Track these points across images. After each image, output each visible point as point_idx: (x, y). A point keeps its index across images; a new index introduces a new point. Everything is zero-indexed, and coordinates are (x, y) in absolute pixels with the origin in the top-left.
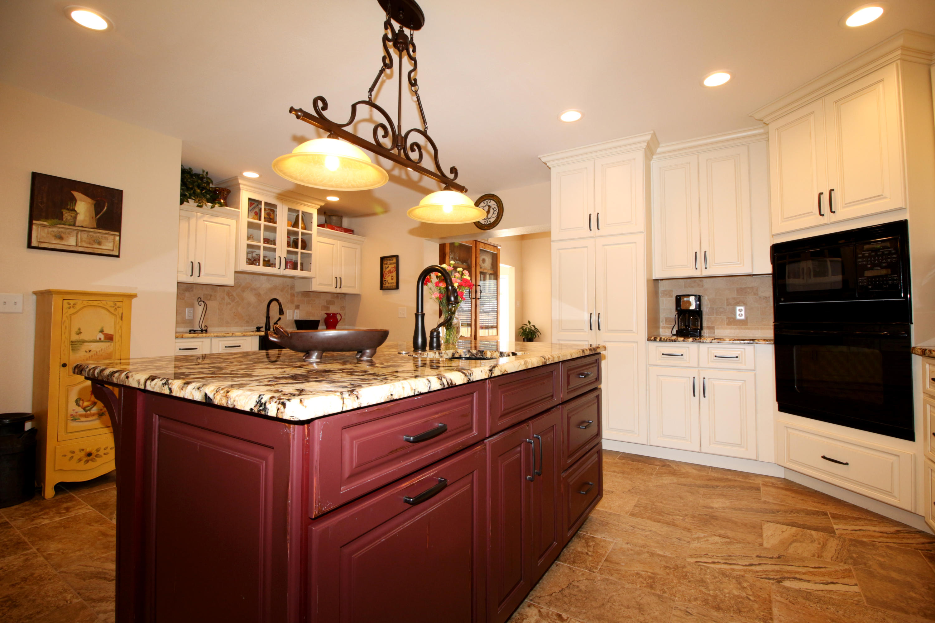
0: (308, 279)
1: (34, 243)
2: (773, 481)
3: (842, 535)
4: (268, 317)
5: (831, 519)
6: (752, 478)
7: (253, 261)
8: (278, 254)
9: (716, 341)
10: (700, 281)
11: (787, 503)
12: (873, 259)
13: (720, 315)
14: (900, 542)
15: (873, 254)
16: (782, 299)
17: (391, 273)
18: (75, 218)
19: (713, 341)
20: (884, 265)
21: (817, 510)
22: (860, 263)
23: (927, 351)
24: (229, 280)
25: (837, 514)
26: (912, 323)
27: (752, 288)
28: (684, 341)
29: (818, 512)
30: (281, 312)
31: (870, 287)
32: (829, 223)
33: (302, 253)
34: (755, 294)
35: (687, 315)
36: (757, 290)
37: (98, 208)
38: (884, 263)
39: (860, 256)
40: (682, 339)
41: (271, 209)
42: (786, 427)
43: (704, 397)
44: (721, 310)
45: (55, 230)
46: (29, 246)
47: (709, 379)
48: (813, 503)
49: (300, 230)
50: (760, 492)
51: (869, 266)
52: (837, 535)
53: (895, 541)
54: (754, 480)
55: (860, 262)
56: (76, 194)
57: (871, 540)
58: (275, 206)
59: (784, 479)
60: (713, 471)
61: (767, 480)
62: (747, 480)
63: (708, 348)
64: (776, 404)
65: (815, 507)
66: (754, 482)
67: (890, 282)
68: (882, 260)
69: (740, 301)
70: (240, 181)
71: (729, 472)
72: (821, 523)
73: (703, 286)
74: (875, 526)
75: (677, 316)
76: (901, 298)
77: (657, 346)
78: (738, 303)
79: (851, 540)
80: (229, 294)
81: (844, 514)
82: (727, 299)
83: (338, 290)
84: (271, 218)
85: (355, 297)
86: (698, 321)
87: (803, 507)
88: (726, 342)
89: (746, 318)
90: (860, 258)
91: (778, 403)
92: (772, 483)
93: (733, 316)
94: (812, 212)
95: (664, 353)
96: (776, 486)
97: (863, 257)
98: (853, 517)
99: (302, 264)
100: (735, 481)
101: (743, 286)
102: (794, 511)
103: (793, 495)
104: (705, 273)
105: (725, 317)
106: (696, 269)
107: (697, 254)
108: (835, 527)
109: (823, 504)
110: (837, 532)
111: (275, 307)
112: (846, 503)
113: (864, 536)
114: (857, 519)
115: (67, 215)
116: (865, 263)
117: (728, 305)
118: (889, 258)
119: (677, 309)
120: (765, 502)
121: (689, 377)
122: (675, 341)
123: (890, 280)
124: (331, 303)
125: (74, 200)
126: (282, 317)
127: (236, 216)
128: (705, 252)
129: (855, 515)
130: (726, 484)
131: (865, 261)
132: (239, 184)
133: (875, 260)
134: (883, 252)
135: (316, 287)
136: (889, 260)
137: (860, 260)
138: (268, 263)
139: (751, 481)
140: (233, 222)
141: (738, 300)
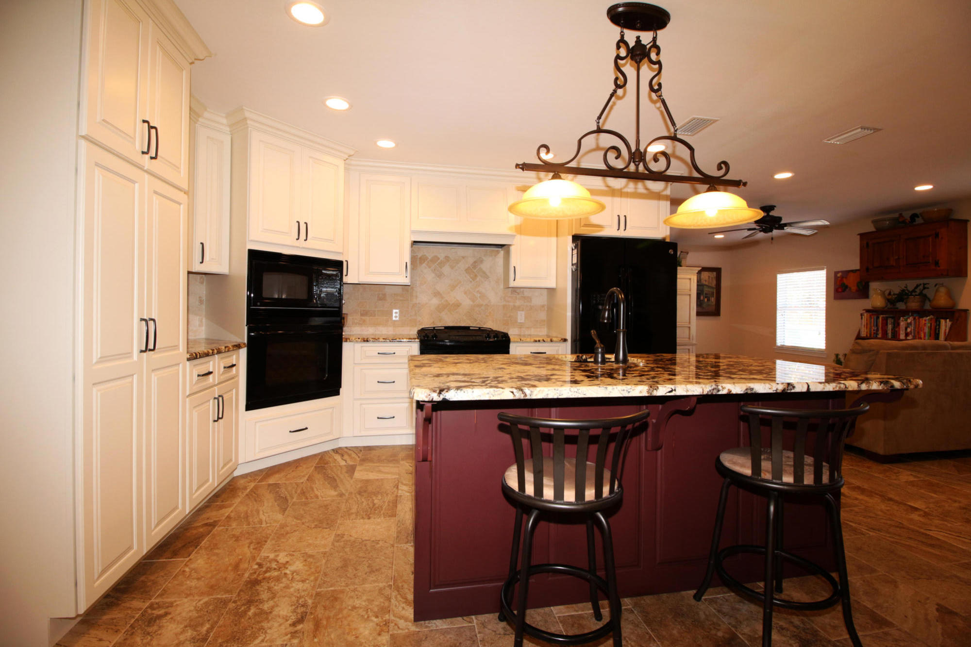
15: (328, 278)
16: (259, 304)
39: (320, 277)
91: (246, 404)
97: (322, 279)
137: (319, 280)
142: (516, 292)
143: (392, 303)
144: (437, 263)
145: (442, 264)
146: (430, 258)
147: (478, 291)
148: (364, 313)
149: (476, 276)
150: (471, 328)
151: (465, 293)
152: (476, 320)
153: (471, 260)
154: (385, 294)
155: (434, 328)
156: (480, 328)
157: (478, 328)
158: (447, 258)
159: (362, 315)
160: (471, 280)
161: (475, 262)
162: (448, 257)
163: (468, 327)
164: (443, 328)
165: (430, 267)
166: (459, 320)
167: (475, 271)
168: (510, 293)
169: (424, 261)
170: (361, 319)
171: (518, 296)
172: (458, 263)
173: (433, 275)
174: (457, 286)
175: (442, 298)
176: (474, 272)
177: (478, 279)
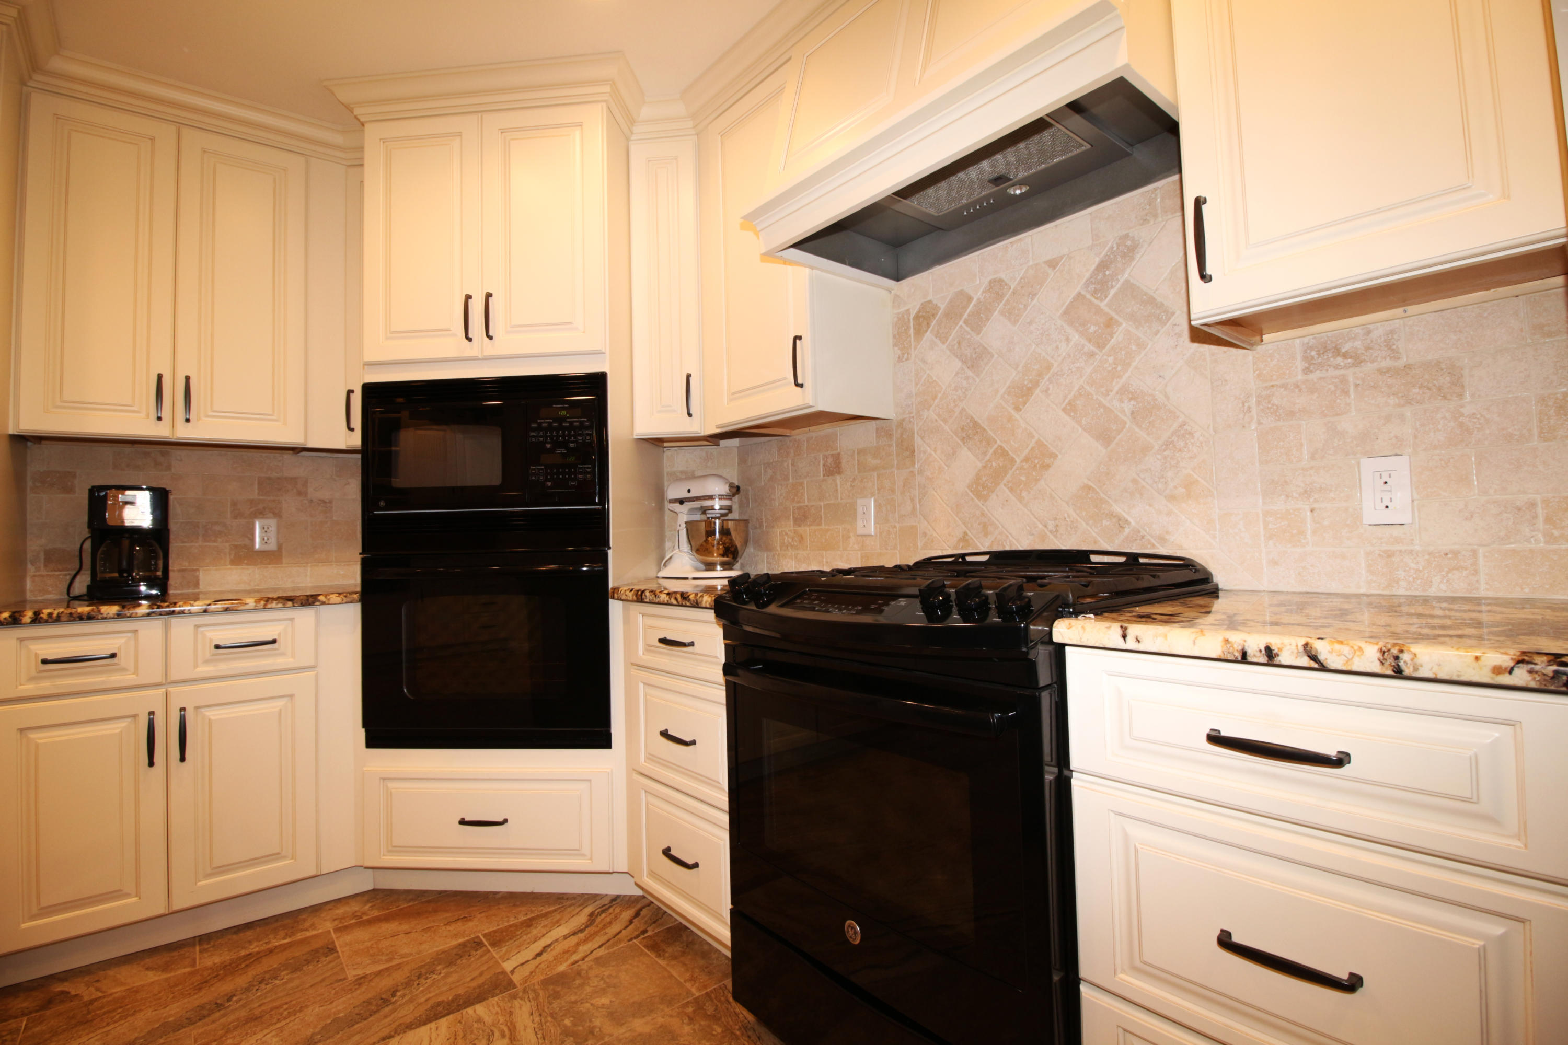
2: (355, 907)
3: (526, 982)
5: (492, 950)
6: (307, 924)
9: (220, 606)
10: (163, 454)
11: (402, 956)
12: (554, 433)
13: (214, 541)
14: (605, 938)
15: (555, 425)
16: (382, 504)
19: (213, 607)
20: (572, 445)
21: (461, 940)
22: (533, 440)
23: (647, 593)
25: (495, 932)
26: (609, 548)
27: (294, 480)
28: (119, 616)
29: (463, 945)
31: (549, 484)
32: (480, 357)
34: (300, 493)
35: (126, 542)
36: (305, 484)
38: (572, 442)
39: (534, 425)
40: (113, 609)
42: (384, 779)
43: (182, 759)
44: (217, 528)
47: (197, 708)
48: (448, 928)
50: (339, 957)
51: (549, 446)
52: (520, 988)
53: (600, 940)
54: (313, 926)
55: (534, 437)
57: (570, 962)
59: (374, 890)
60: (206, 950)
61: (341, 911)
62: (299, 936)
63: (197, 626)
64: (362, 733)
65: (456, 936)
66: (314, 932)
67: (581, 476)
68: (570, 436)
69: (264, 508)
71: (249, 934)
72: (481, 974)
73: (169, 467)
74: (558, 923)
75: (88, 545)
76: (596, 504)
77: (21, 640)
78: (261, 513)
79: (546, 983)
81: (506, 924)
82: (234, 504)
86: (156, 558)
87: (435, 949)
88: (246, 607)
89: (280, 547)
90: (534, 430)
91: (366, 731)
92: (354, 915)
93: (247, 542)
94: (449, 330)
95: (50, 658)
96: (365, 918)
97: (540, 428)
98: (522, 923)
100: (271, 951)
101: (275, 475)
102: (423, 971)
103: (405, 927)
104: (185, 433)
105: (227, 545)
106: (159, 419)
107: (164, 380)
108: (508, 966)
109: (465, 919)
110: (516, 978)
112: (498, 896)
113: (558, 960)
114: (529, 924)
116: (541, 439)
117: (235, 517)
118: (580, 435)
119: (90, 525)
120: (360, 981)
121: (135, 716)
122: (90, 618)
123: (580, 473)
128: (187, 379)
129: (522, 918)
130: (252, 973)
131: (541, 437)
133: (558, 437)
134: (571, 423)
136: (580, 438)
137: (533, 434)
139: (308, 934)
141: (261, 506)
142: (1337, 352)
143: (854, 479)
144: (965, 316)
145: (978, 320)
146: (943, 307)
147: (1124, 390)
148: (803, 517)
149: (1110, 323)
150: (1094, 558)
151: (1070, 409)
152: (1121, 523)
153: (1085, 266)
154: (839, 454)
155: (963, 556)
156: (1133, 558)
157: (1122, 559)
158: (997, 287)
159: (798, 521)
160: (1089, 347)
161: (1103, 266)
162: (1000, 281)
163: (1083, 556)
164: (985, 558)
165: (944, 339)
166: (1051, 525)
167: (1103, 305)
168: (1300, 364)
169: (928, 325)
170: (795, 532)
171: (1351, 375)
172: (1033, 295)
173: (958, 364)
174: (1036, 384)
175: (989, 442)
176: (1099, 311)
177: (1118, 336)
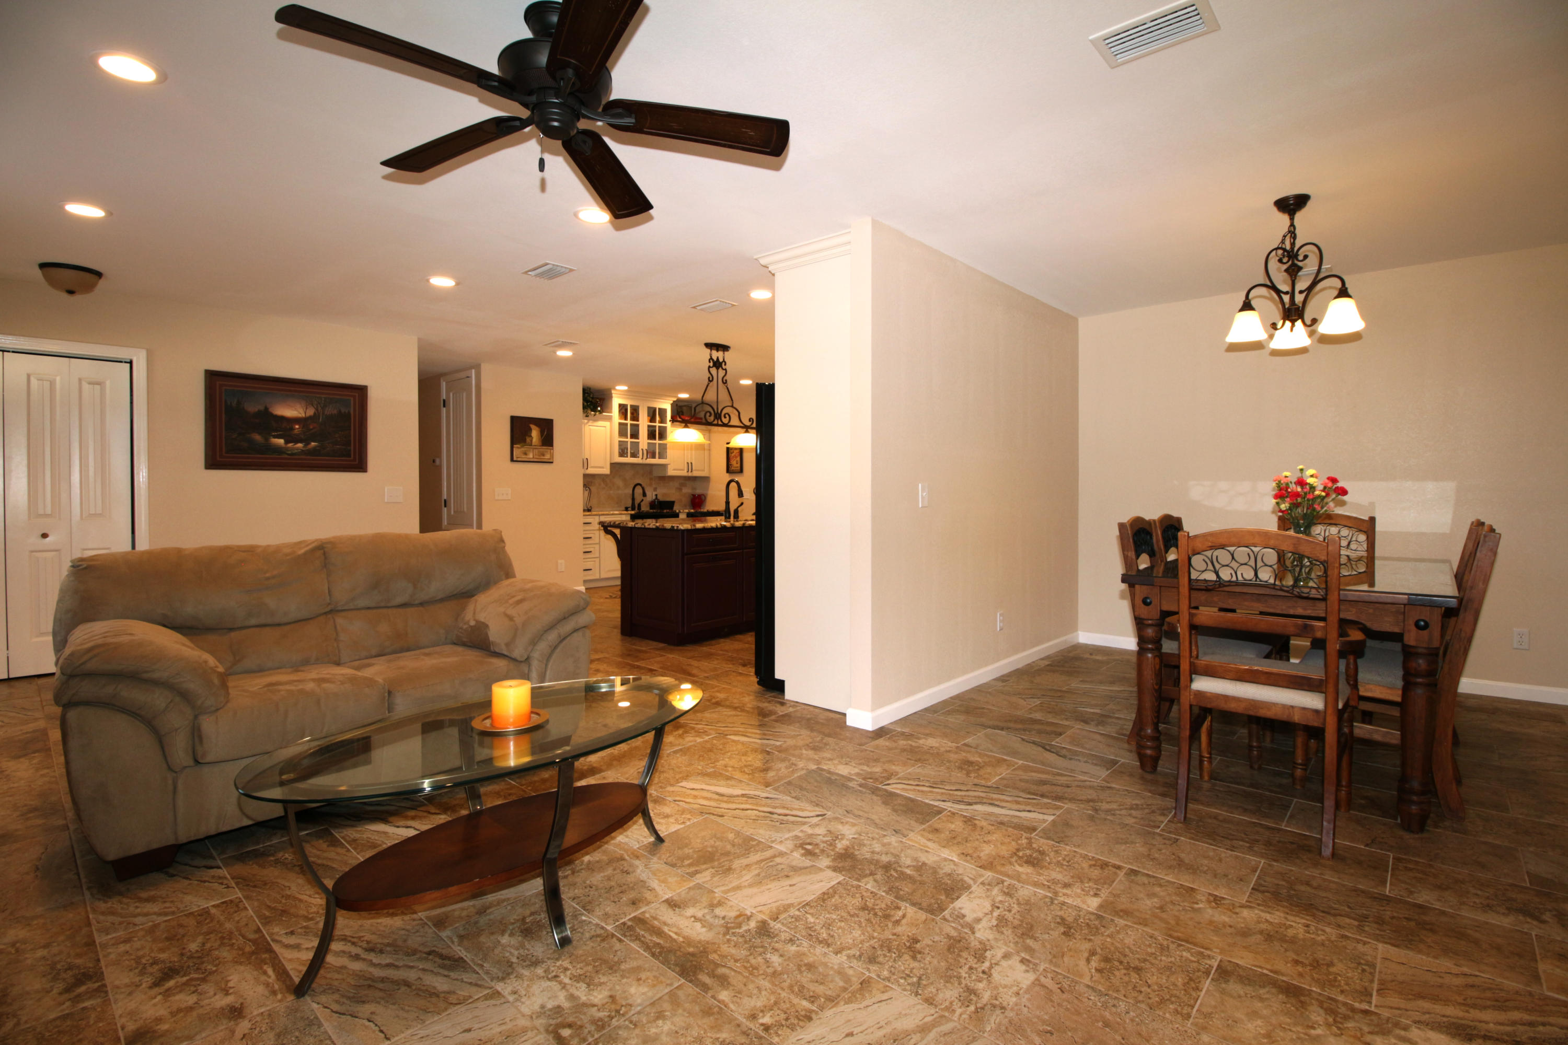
0: (664, 466)
1: (515, 459)
4: (633, 499)
7: (622, 453)
8: (641, 447)
17: (736, 457)
18: (532, 441)
24: (606, 471)
30: (644, 494)
33: (659, 444)
37: (542, 433)
41: (635, 410)
45: (523, 449)
46: (512, 460)
49: (657, 424)
56: (532, 426)
58: (638, 407)
70: (613, 392)
80: (604, 480)
83: (690, 474)
84: (635, 417)
85: (706, 479)
99: (659, 453)
111: (639, 490)
115: (528, 440)
124: (683, 485)
125: (530, 430)
126: (644, 498)
127: (610, 419)
132: (611, 394)
135: (671, 472)
138: (634, 455)
140: (607, 424)
